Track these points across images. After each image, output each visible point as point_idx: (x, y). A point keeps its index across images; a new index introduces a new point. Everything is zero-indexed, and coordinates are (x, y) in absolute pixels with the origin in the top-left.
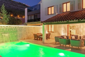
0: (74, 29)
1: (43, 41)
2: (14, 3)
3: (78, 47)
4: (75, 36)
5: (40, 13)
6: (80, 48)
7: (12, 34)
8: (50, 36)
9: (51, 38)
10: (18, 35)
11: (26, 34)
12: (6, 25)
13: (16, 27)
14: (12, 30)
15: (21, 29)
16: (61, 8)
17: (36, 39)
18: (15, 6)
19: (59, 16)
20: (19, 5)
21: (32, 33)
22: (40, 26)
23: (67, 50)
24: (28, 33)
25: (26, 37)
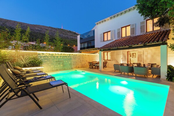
0: (135, 57)
1: (100, 69)
2: (64, 31)
3: (144, 76)
4: (137, 64)
5: (94, 40)
6: (146, 76)
7: (66, 61)
8: (106, 64)
9: (108, 67)
10: (73, 63)
11: (81, 62)
12: (60, 52)
13: (70, 55)
14: (66, 58)
15: (75, 57)
16: (120, 33)
17: (91, 68)
18: (65, 34)
19: (117, 42)
20: (69, 34)
21: (86, 62)
22: (94, 53)
23: (131, 79)
24: (83, 61)
25: (80, 66)
